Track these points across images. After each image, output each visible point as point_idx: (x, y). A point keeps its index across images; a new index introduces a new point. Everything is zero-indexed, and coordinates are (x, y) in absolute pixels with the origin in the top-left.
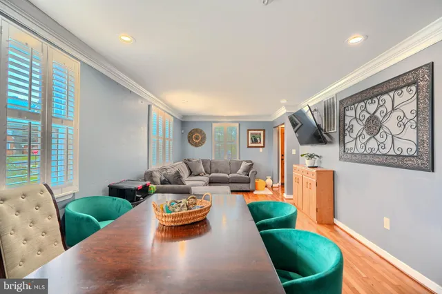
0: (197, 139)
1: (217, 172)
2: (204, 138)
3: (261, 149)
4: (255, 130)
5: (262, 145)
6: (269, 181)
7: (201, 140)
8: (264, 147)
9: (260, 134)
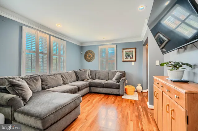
0: (89, 57)
1: (99, 78)
2: (94, 56)
3: (133, 63)
4: (128, 49)
5: (134, 59)
6: (139, 88)
7: (92, 58)
8: (135, 61)
9: (132, 52)
